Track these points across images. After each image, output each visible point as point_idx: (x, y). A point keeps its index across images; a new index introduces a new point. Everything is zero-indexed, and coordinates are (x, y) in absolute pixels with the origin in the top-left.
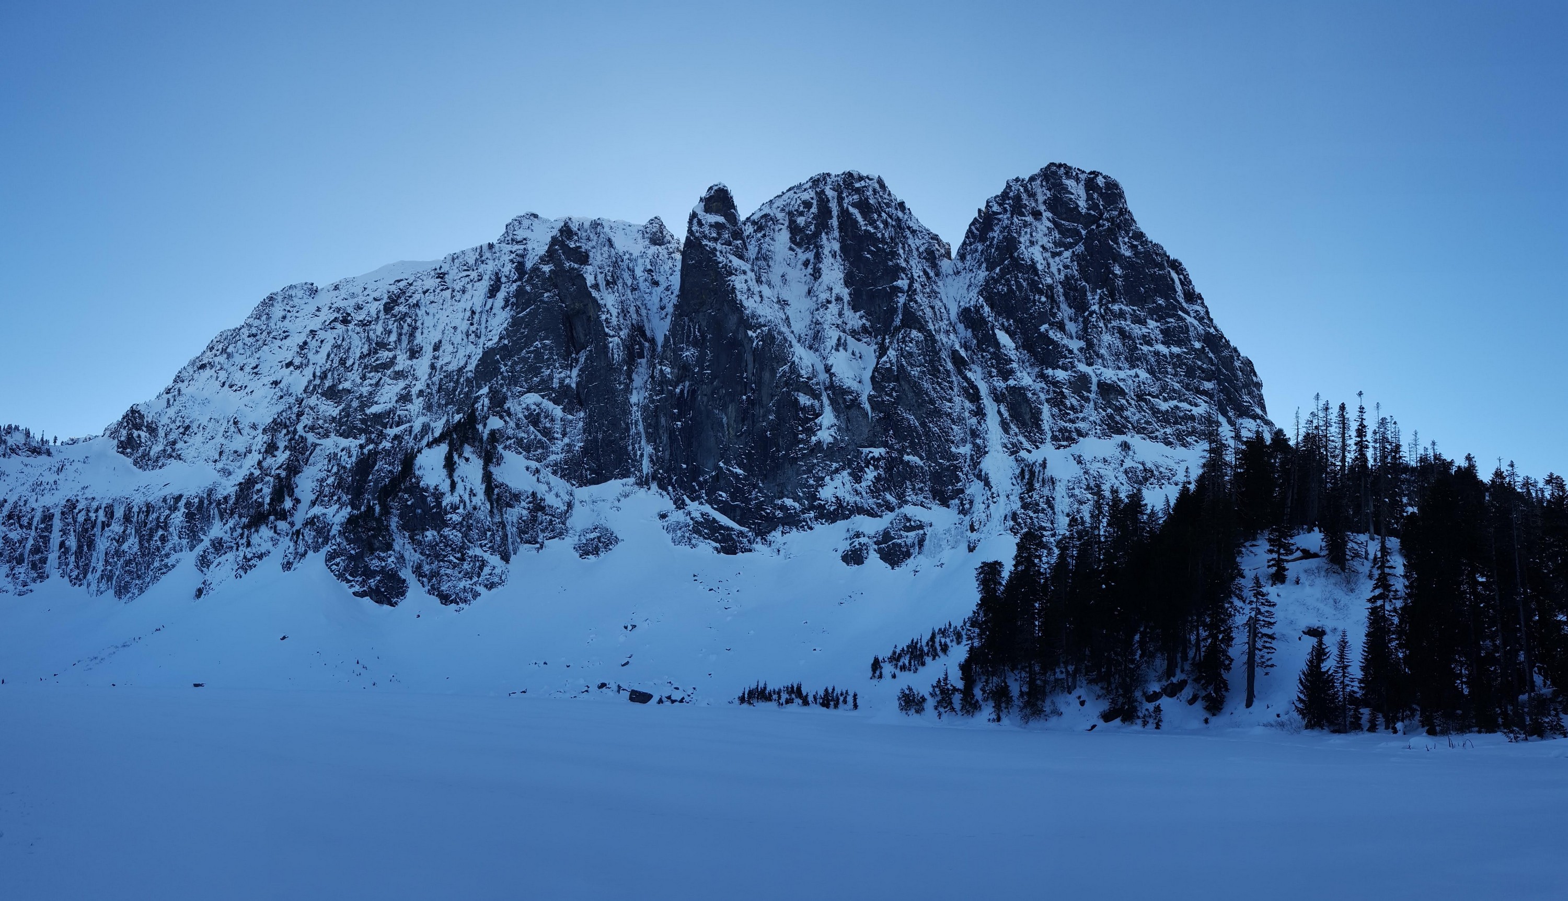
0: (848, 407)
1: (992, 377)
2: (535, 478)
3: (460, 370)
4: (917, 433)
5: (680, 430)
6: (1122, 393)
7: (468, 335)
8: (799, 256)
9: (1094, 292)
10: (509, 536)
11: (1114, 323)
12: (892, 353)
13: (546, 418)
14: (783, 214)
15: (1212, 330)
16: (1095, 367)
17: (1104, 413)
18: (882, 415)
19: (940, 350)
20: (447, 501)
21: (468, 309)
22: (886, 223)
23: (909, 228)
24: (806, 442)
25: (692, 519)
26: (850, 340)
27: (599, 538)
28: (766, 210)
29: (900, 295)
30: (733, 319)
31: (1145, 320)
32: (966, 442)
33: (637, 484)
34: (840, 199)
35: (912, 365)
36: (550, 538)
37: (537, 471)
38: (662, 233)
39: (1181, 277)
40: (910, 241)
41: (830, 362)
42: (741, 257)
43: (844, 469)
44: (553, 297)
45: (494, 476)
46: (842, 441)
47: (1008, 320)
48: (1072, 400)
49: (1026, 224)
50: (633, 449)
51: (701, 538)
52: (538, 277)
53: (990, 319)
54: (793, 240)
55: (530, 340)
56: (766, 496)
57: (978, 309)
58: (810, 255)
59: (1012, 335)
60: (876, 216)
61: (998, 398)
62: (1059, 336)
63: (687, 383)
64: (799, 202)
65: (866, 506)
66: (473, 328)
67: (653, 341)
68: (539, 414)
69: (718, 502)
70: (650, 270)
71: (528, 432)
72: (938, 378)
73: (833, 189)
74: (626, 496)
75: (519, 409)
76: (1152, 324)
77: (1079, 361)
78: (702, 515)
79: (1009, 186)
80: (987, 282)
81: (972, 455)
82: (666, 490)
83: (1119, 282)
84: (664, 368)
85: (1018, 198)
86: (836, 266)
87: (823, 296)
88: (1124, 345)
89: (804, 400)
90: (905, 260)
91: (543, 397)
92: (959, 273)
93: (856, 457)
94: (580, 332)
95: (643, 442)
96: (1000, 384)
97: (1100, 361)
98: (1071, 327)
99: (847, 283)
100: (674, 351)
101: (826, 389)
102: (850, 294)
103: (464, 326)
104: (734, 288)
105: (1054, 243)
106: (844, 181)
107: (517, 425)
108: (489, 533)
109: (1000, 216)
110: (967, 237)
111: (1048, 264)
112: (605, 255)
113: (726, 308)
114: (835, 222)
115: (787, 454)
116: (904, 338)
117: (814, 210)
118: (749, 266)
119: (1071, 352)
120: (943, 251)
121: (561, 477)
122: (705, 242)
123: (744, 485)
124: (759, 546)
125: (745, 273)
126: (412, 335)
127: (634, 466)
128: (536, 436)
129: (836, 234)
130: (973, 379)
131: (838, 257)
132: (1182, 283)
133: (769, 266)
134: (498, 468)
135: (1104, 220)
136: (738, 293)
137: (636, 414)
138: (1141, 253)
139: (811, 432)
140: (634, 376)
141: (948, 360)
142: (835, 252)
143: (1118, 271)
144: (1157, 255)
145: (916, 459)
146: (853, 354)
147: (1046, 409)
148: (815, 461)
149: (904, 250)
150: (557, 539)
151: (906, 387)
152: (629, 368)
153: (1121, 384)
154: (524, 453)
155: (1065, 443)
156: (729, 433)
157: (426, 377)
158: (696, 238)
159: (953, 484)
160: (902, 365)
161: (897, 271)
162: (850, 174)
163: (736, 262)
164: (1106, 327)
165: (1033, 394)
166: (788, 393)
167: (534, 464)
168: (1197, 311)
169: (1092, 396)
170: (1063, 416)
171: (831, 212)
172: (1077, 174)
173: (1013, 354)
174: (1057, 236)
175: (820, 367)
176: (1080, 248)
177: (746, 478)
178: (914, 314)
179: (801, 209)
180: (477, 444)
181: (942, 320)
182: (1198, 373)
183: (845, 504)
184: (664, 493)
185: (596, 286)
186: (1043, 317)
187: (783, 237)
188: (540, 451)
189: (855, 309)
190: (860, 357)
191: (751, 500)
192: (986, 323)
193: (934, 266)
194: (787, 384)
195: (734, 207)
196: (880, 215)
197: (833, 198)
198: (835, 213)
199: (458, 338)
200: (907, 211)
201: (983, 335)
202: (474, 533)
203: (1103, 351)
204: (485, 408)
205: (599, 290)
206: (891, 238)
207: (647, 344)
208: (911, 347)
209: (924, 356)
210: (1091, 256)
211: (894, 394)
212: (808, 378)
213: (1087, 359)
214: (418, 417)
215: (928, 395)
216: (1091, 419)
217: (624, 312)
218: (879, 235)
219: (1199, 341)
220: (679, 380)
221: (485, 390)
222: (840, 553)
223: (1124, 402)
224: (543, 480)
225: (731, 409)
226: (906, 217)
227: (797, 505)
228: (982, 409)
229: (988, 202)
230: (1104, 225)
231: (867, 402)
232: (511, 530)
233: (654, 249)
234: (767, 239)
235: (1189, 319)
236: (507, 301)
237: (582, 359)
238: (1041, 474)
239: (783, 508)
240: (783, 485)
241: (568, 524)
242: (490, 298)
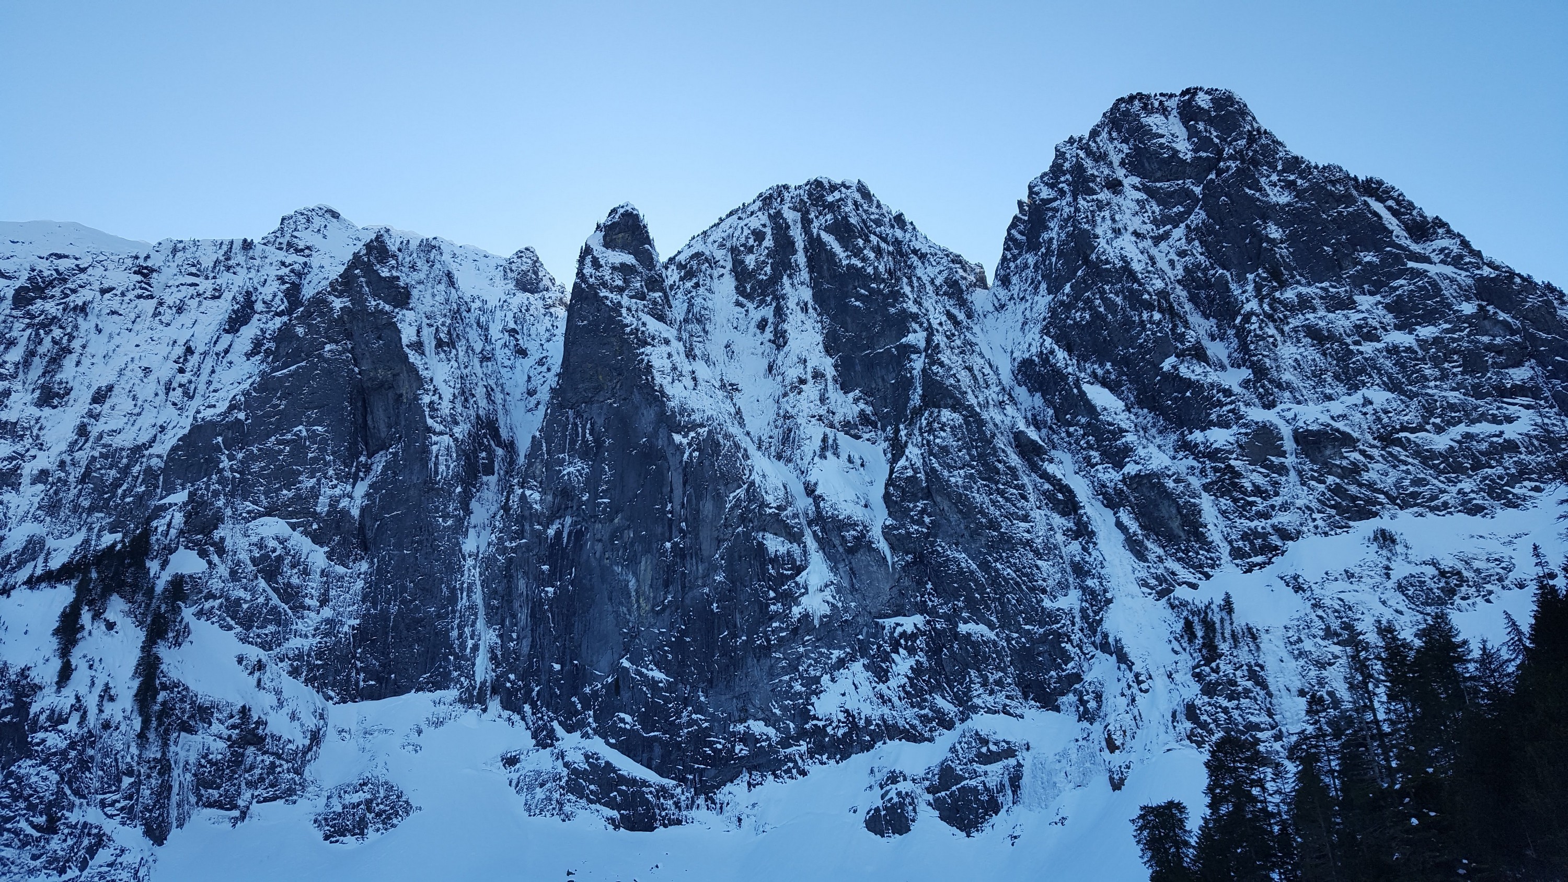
0: (851, 551)
1: (1093, 466)
2: (253, 680)
3: (137, 451)
4: (976, 581)
5: (551, 602)
6: (1348, 440)
7: (168, 388)
8: (751, 315)
9: (1241, 279)
11: (1294, 322)
12: (913, 452)
13: (293, 566)
14: (724, 252)
15: (1486, 271)
16: (1279, 408)
17: (1322, 487)
18: (909, 558)
19: (993, 436)
20: (39, 705)
21: (181, 342)
22: (878, 251)
23: (915, 252)
24: (784, 617)
25: (566, 765)
26: (843, 439)
27: (368, 802)
28: (698, 247)
29: (913, 356)
30: (648, 415)
31: (1350, 298)
32: (1068, 587)
33: (461, 701)
34: (806, 223)
35: (950, 467)
37: (260, 666)
38: (535, 273)
39: (1390, 203)
40: (919, 272)
41: (812, 479)
42: (661, 318)
43: (853, 659)
44: (341, 353)
45: (163, 667)
46: (846, 610)
47: (1102, 365)
48: (1253, 477)
49: (1100, 206)
50: (460, 635)
51: (583, 802)
53: (1070, 369)
54: (740, 290)
55: (285, 421)
56: (713, 718)
57: (1045, 358)
58: (768, 312)
59: (1114, 387)
60: (861, 242)
61: (1112, 500)
62: (1198, 370)
63: (568, 520)
64: (746, 231)
65: (901, 723)
66: (183, 379)
67: (510, 447)
68: (280, 559)
69: (616, 732)
70: (514, 330)
71: (253, 591)
72: (997, 483)
73: (794, 209)
74: (439, 723)
75: (243, 543)
76: (1365, 301)
77: (1247, 404)
78: (587, 757)
79: (1060, 154)
80: (1053, 311)
81: (1083, 611)
82: (519, 711)
83: (1283, 251)
84: (528, 493)
85: (1079, 168)
86: (809, 324)
87: (793, 374)
88: (1324, 354)
89: (775, 545)
90: (915, 302)
92: (1003, 306)
93: (875, 636)
94: (380, 418)
95: (480, 624)
96: (1110, 476)
97: (1287, 394)
98: (1216, 350)
99: (828, 350)
100: (548, 465)
101: (810, 524)
102: (836, 366)
103: (166, 370)
104: (649, 367)
105: (1155, 222)
106: (810, 195)
107: (233, 573)
109: (1055, 204)
110: (1007, 248)
111: (1152, 258)
112: (440, 298)
113: (636, 397)
114: (800, 258)
115: (750, 640)
116: (929, 424)
117: (768, 242)
118: (675, 332)
119: (1228, 392)
120: (972, 278)
121: (306, 681)
122: (603, 293)
123: (667, 700)
124: (698, 813)
125: (667, 342)
127: (458, 668)
128: (268, 599)
129: (805, 275)
130: (1059, 476)
131: (810, 310)
132: (1395, 213)
133: (706, 332)
134: (174, 650)
135: (1225, 160)
136: (657, 375)
137: (472, 573)
138: (1306, 190)
139: (790, 599)
140: (474, 505)
141: (1009, 450)
142: (806, 304)
143: (1274, 232)
144: (1333, 183)
145: (982, 628)
146: (850, 460)
147: (1207, 506)
148: (801, 649)
149: (912, 287)
151: (945, 505)
152: (464, 491)
153: (1341, 425)
154: (239, 629)
155: (1259, 559)
156: (639, 607)
157: (64, 447)
158: (590, 286)
159: (1058, 667)
160: (933, 470)
161: (903, 321)
162: (818, 183)
163: (653, 325)
164: (1282, 332)
165: (1177, 481)
166: (747, 535)
167: (254, 653)
168: (1442, 250)
169: (1290, 461)
170: (1244, 509)
171: (793, 243)
172: (1161, 103)
173: (1123, 420)
174: (1157, 209)
175: (797, 488)
176: (1198, 217)
177: (670, 687)
178: (941, 384)
179: (751, 242)
180: (139, 597)
181: (988, 386)
182: (1489, 358)
183: (862, 723)
184: (516, 717)
185: (418, 346)
186: (1163, 347)
187: (726, 286)
188: (271, 628)
189: (846, 388)
190: (862, 465)
191: (680, 727)
192: (1065, 377)
193: (962, 303)
194: (743, 519)
195: (648, 240)
196: (867, 240)
197: (795, 222)
198: (800, 244)
199: (147, 390)
200: (909, 227)
201: (1064, 399)
203: (1286, 376)
204: (173, 532)
205: (423, 354)
206: (890, 272)
207: (500, 452)
208: (944, 438)
209: (969, 450)
210: (1222, 224)
211: (927, 520)
212: (778, 508)
213: (1261, 397)
214: (22, 520)
215: (985, 515)
216: (1299, 503)
217: (465, 394)
218: (870, 270)
219: (1468, 299)
220: (555, 513)
221: (181, 497)
223: (1355, 456)
224: (268, 684)
225: (645, 565)
226: (908, 236)
227: (771, 731)
228: (1086, 525)
229: (1030, 188)
230: (1228, 168)
231: (882, 539)
233: (522, 297)
234: (701, 290)
235: (1433, 270)
236: (257, 344)
237: (378, 468)
238: (1227, 624)
239: (748, 738)
240: (746, 697)
241: (306, 774)
242: (227, 332)
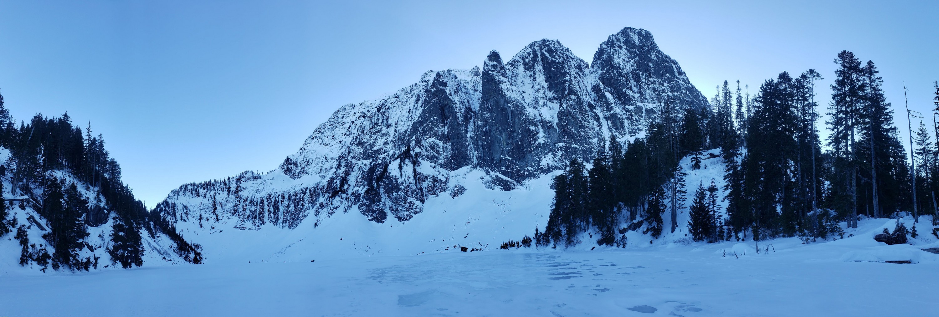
0: (549, 129)
1: (604, 111)
2: (434, 170)
3: (406, 131)
4: (576, 135)
5: (486, 145)
6: (655, 112)
7: (408, 118)
8: (528, 74)
9: (643, 74)
10: (424, 193)
11: (651, 86)
12: (564, 106)
13: (437, 146)
14: (521, 59)
15: (689, 85)
16: (644, 104)
17: (648, 121)
18: (562, 130)
19: (583, 102)
20: (399, 181)
21: (408, 108)
22: (560, 57)
23: (571, 58)
24: (534, 144)
25: (492, 178)
26: (549, 103)
27: (458, 190)
28: (514, 58)
29: (567, 83)
30: (502, 100)
31: (663, 83)
32: (595, 137)
33: (472, 167)
34: (541, 50)
35: (572, 109)
36: (440, 192)
37: (435, 167)
38: (478, 71)
39: (676, 66)
40: (571, 63)
41: (541, 112)
42: (504, 76)
43: (549, 152)
44: (436, 100)
45: (417, 170)
46: (548, 142)
47: (611, 88)
48: (636, 117)
49: (616, 51)
50: (470, 154)
51: (496, 186)
52: (430, 94)
53: (603, 88)
54: (525, 68)
55: (429, 118)
56: (520, 167)
57: (598, 85)
58: (532, 73)
59: (612, 94)
60: (555, 54)
61: (607, 119)
62: (630, 92)
63: (487, 127)
64: (526, 53)
65: (558, 166)
66: (410, 115)
67: (474, 112)
68: (434, 145)
69: (501, 171)
70: (474, 86)
71: (430, 153)
72: (583, 113)
73: (538, 47)
74: (468, 172)
75: (427, 144)
76: (666, 85)
77: (638, 101)
78: (496, 176)
79: (609, 38)
80: (601, 74)
81: (597, 142)
82: (483, 168)
83: (652, 70)
84: (478, 122)
85: (613, 41)
86: (542, 75)
87: (537, 87)
88: (655, 94)
89: (532, 128)
90: (568, 69)
91: (435, 139)
92: (591, 73)
93: (554, 147)
94: (447, 112)
95: (473, 151)
96: (607, 113)
97: (646, 101)
98: (635, 89)
99: (546, 81)
100: (482, 115)
101: (540, 123)
102: (548, 85)
103: (407, 115)
104: (501, 89)
105: (628, 58)
106: (542, 43)
107: (426, 150)
108: (415, 192)
109: (606, 49)
110: (594, 59)
111: (625, 66)
112: (454, 82)
113: (499, 96)
114: (540, 59)
115: (527, 150)
116: (568, 99)
117: (532, 56)
118: (507, 79)
119: (635, 98)
120: (585, 65)
121: (444, 168)
122: (490, 73)
123: (511, 163)
124: (519, 187)
125: (505, 82)
126: (387, 120)
127: (470, 161)
128: (433, 154)
129: (541, 63)
130: (597, 112)
131: (542, 72)
132: (677, 68)
133: (517, 79)
134: (419, 167)
135: (645, 47)
136: (503, 90)
137: (470, 141)
138: (660, 58)
139: (535, 140)
140: (468, 127)
141: (586, 106)
142: (541, 70)
143: (652, 65)
144: (666, 58)
145: (576, 146)
146: (550, 108)
147: (626, 122)
148: (538, 151)
149: (568, 66)
150: (443, 192)
151: (571, 118)
152: (465, 124)
153: (655, 109)
154: (430, 161)
155: (634, 134)
156: (504, 144)
157: (393, 134)
158: (486, 71)
159: (591, 154)
160: (568, 110)
161: (565, 74)
162: (544, 40)
163: (502, 78)
164: (648, 87)
165: (621, 116)
166: (526, 126)
167: (433, 165)
168: (683, 79)
169: (644, 115)
170: (633, 124)
171: (538, 55)
172: (634, 30)
173: (612, 101)
174: (629, 55)
175: (537, 115)
176: (637, 58)
177: (512, 160)
178: (572, 89)
179: (527, 56)
180: (411, 159)
181: (584, 90)
182: (685, 102)
183: (550, 166)
184: (482, 169)
185: (451, 94)
186: (623, 86)
187: (521, 67)
188: (435, 159)
189: (550, 90)
190: (553, 109)
191: (513, 169)
192: (601, 90)
193: (582, 71)
194: (525, 123)
195: (500, 58)
196: (557, 54)
197: (539, 50)
199: (404, 120)
200: (570, 51)
201: (600, 94)
202: (410, 193)
203: (647, 97)
204: (414, 145)
205: (452, 96)
206: (562, 62)
207: (472, 114)
208: (572, 102)
209: (577, 105)
210: (641, 61)
211: (566, 121)
212: (532, 119)
213: (641, 100)
214: (391, 150)
215: (579, 120)
216: (643, 124)
217: (462, 103)
218: (557, 61)
219: (685, 90)
220: (484, 126)
221: (414, 138)
222: (549, 185)
223: (656, 116)
224: (437, 170)
225: (504, 135)
226: (569, 54)
227: (532, 169)
228: (601, 124)
229: (601, 45)
230: (645, 49)
231: (556, 126)
232: (425, 190)
233: (475, 78)
234: (515, 69)
235: (680, 82)
236: (422, 104)
237: (448, 123)
238: (624, 147)
239: (528, 171)
240: (527, 162)
241: (447, 186)
242: (416, 103)
